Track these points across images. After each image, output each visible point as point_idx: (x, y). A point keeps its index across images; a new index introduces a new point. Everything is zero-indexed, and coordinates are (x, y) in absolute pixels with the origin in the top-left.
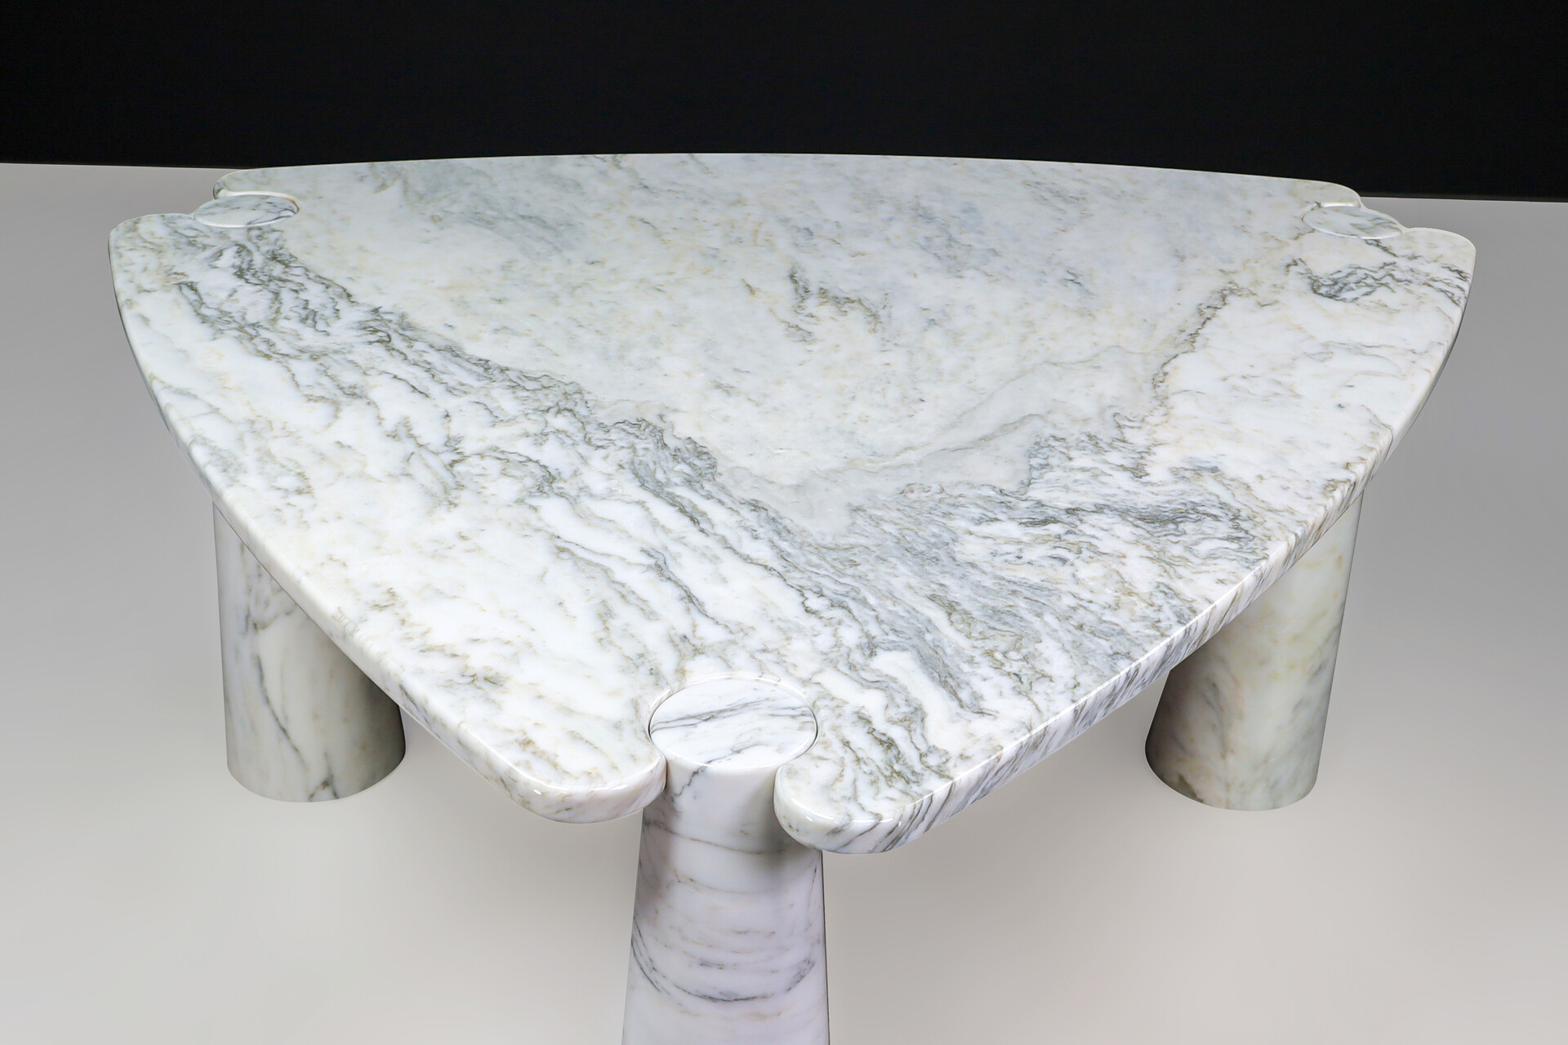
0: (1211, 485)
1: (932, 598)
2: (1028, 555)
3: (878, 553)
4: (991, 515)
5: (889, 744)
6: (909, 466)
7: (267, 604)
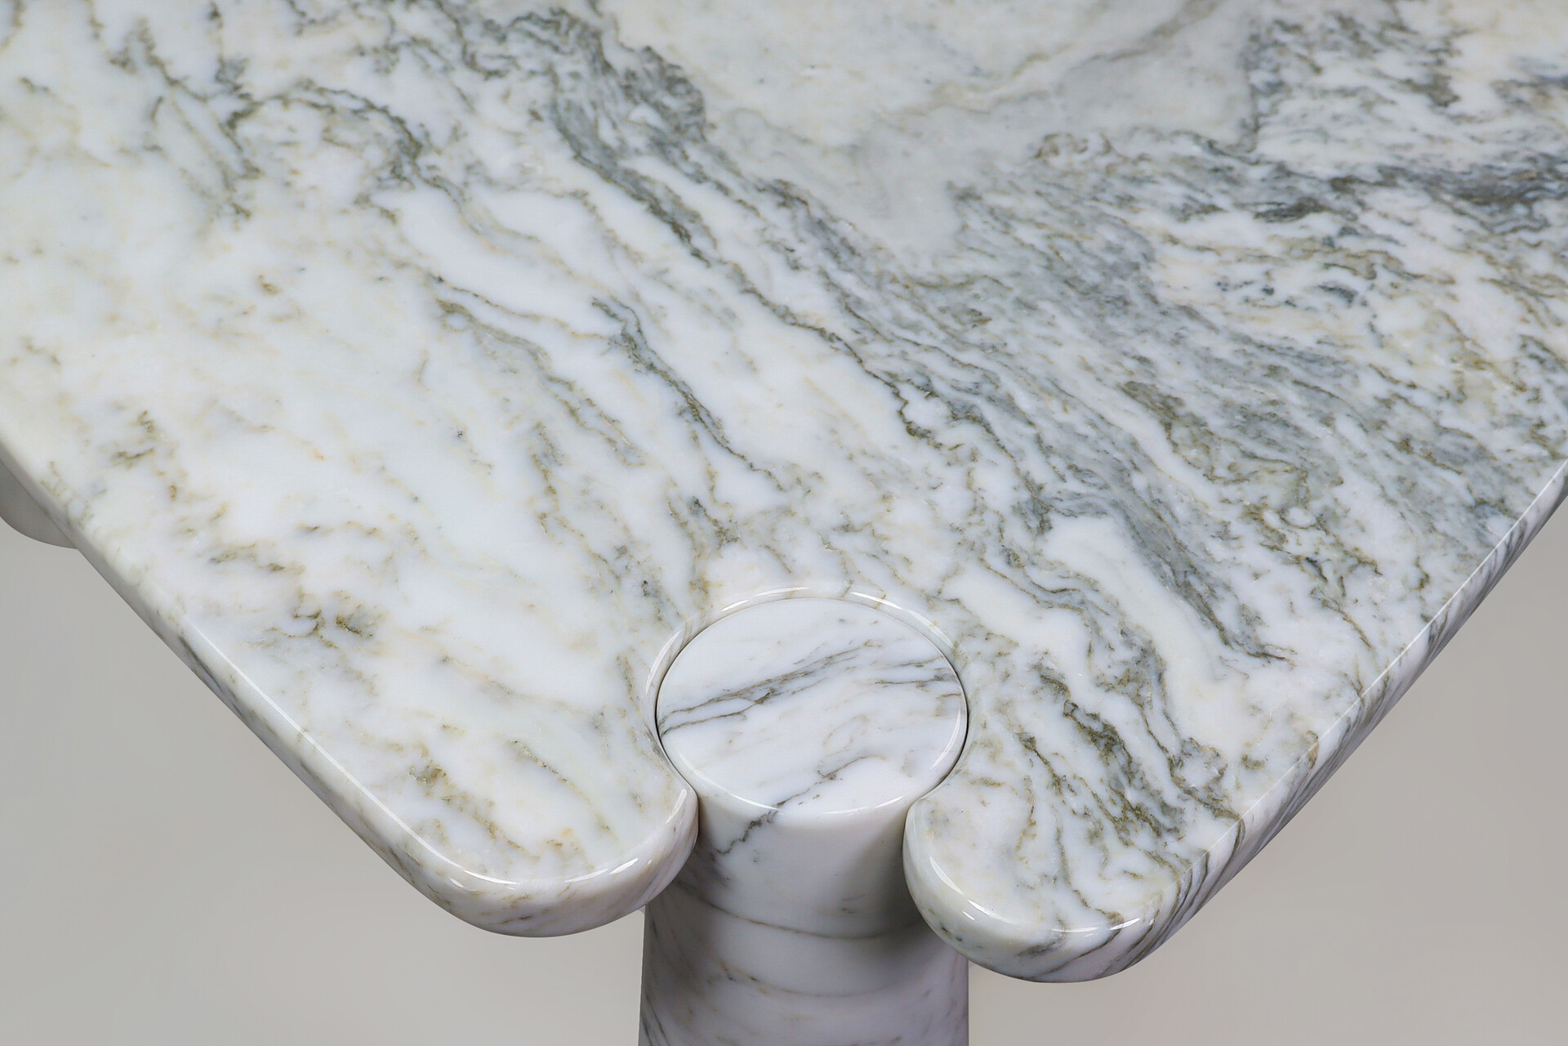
1: (1131, 390)
2: (1284, 285)
3: (1017, 292)
4: (1202, 198)
5: (1106, 740)
6: (1041, 95)
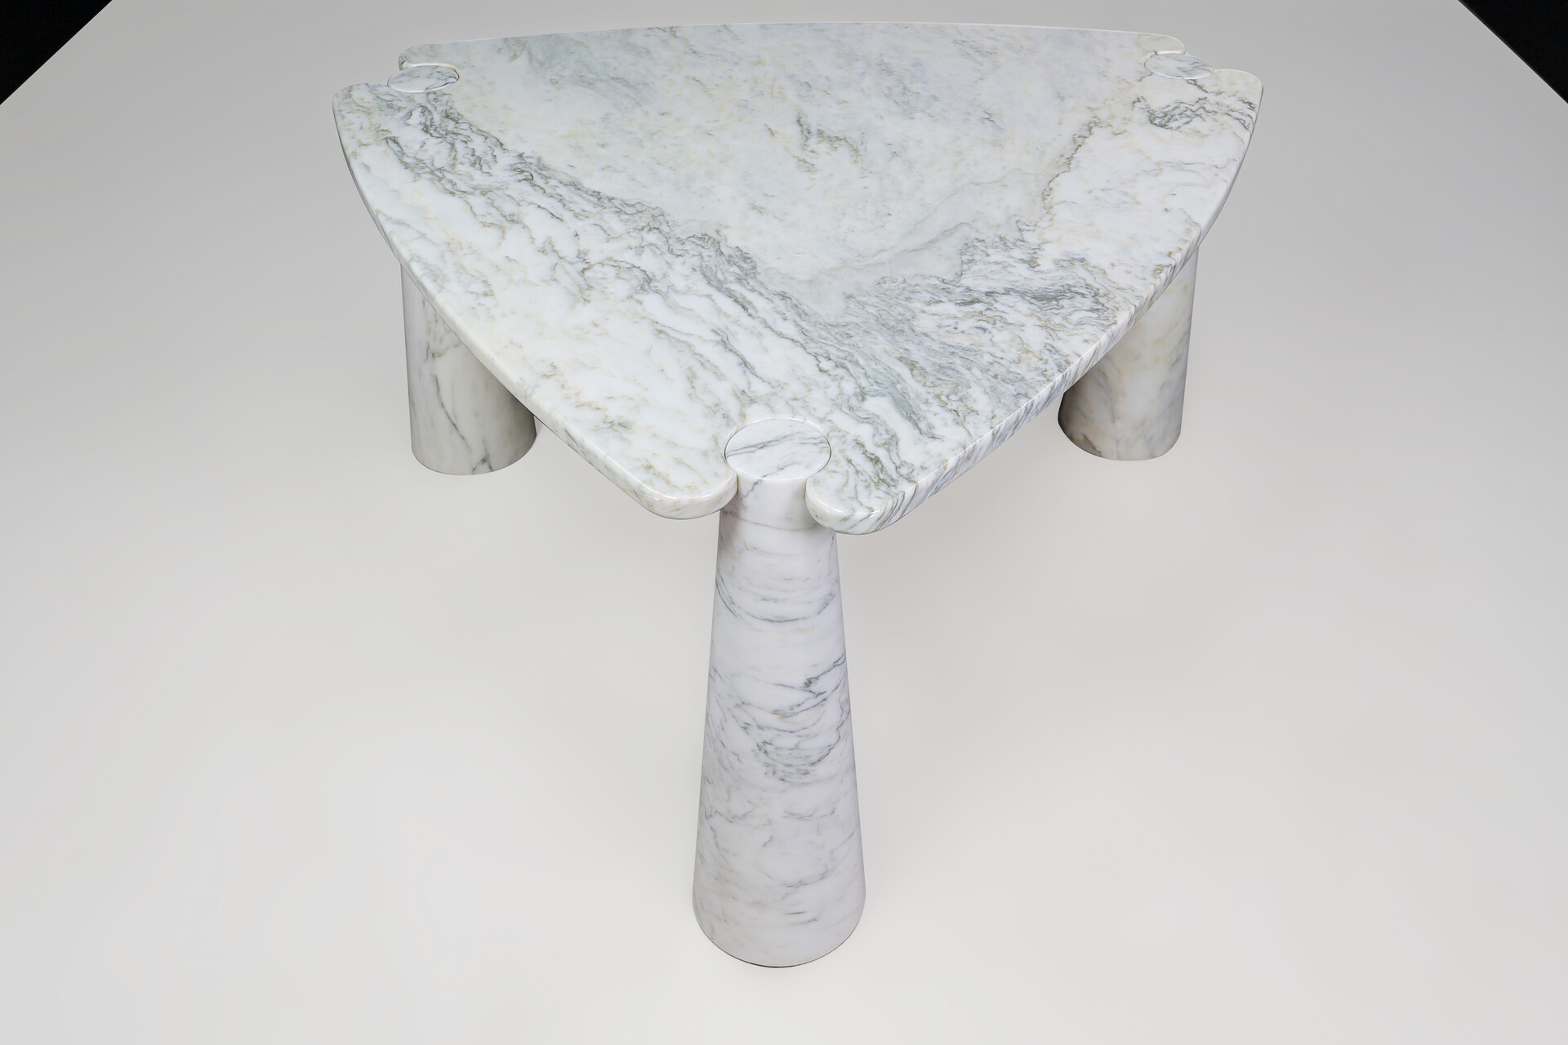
0: (1080, 271)
1: (901, 359)
2: (962, 326)
3: (864, 328)
4: (936, 298)
5: (876, 461)
6: (882, 264)
7: (442, 340)
